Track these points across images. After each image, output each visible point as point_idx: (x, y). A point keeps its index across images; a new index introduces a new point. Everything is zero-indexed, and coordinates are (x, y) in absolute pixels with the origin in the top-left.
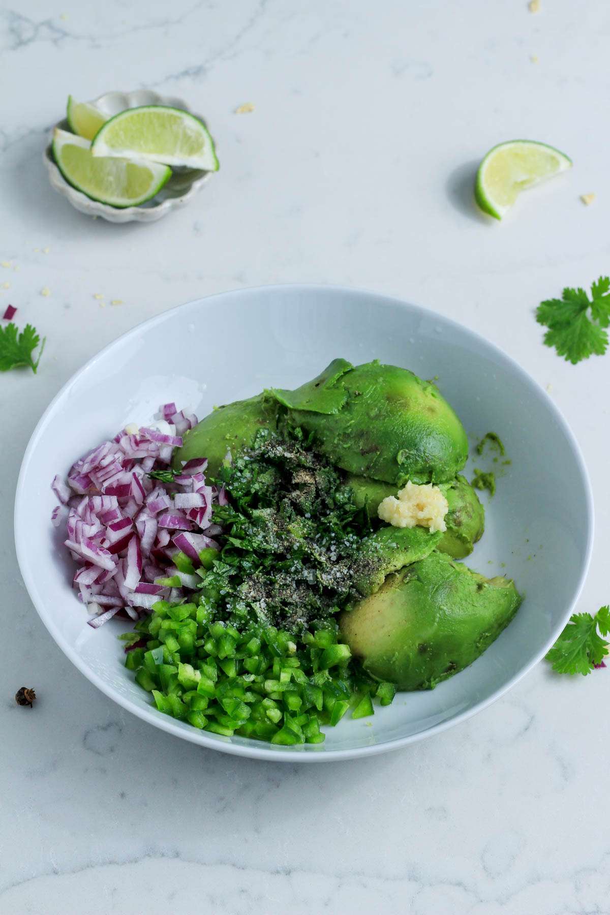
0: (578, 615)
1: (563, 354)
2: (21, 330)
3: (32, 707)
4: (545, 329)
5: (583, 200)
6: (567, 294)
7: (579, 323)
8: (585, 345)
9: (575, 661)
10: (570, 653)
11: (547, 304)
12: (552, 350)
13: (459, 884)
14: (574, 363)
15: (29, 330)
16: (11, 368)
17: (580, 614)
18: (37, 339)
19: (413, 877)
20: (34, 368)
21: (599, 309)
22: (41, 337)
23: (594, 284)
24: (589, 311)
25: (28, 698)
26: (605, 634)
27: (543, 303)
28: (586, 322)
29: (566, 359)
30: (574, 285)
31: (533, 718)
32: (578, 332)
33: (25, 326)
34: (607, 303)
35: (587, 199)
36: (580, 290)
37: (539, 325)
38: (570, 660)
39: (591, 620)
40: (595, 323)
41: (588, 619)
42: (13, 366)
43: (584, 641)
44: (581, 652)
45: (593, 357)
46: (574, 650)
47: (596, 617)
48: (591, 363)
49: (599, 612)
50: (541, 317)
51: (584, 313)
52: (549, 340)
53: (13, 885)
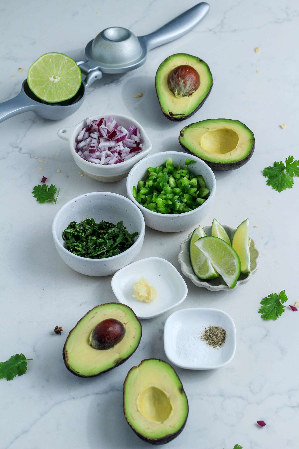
0: (272, 294)
1: (274, 189)
2: (49, 187)
3: (61, 334)
4: (267, 179)
5: (281, 127)
6: (275, 164)
7: (281, 176)
8: (284, 184)
9: (270, 314)
10: (269, 311)
11: (267, 168)
12: (270, 187)
13: (241, 397)
14: (279, 192)
15: (52, 186)
16: (45, 202)
17: (273, 294)
18: (56, 189)
19: (222, 395)
20: (55, 201)
21: (289, 170)
22: (57, 189)
23: (286, 159)
24: (285, 170)
25: (59, 330)
26: (283, 302)
27: (265, 168)
28: (284, 175)
29: (276, 190)
30: (278, 161)
31: (268, 331)
32: (280, 179)
33: (50, 185)
34: (292, 167)
35: (282, 127)
36: (281, 162)
37: (264, 177)
38: (269, 313)
39: (277, 296)
40: (288, 176)
41: (276, 296)
42: (46, 200)
43: (274, 305)
44: (273, 311)
45: (287, 189)
46: (270, 309)
47: (279, 295)
48: (286, 192)
49: (281, 293)
50: (265, 173)
51: (283, 172)
52: (269, 183)
53: (57, 404)
